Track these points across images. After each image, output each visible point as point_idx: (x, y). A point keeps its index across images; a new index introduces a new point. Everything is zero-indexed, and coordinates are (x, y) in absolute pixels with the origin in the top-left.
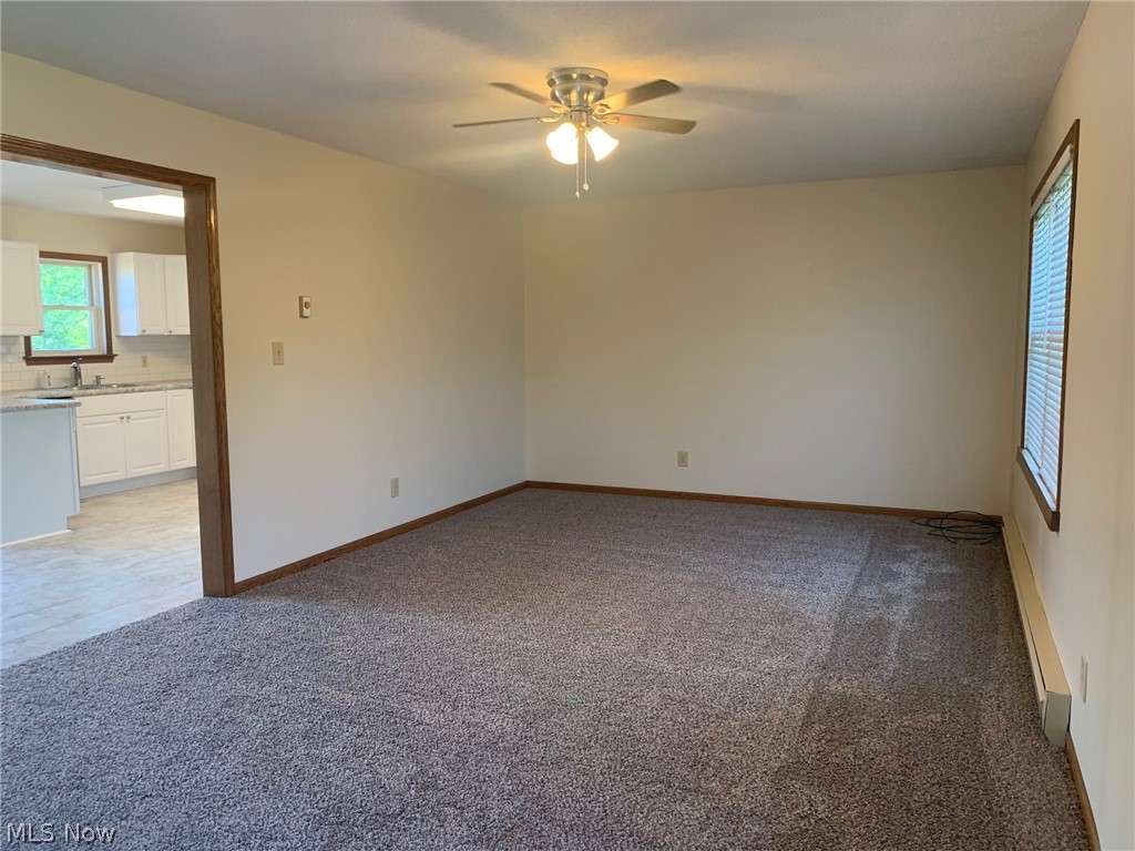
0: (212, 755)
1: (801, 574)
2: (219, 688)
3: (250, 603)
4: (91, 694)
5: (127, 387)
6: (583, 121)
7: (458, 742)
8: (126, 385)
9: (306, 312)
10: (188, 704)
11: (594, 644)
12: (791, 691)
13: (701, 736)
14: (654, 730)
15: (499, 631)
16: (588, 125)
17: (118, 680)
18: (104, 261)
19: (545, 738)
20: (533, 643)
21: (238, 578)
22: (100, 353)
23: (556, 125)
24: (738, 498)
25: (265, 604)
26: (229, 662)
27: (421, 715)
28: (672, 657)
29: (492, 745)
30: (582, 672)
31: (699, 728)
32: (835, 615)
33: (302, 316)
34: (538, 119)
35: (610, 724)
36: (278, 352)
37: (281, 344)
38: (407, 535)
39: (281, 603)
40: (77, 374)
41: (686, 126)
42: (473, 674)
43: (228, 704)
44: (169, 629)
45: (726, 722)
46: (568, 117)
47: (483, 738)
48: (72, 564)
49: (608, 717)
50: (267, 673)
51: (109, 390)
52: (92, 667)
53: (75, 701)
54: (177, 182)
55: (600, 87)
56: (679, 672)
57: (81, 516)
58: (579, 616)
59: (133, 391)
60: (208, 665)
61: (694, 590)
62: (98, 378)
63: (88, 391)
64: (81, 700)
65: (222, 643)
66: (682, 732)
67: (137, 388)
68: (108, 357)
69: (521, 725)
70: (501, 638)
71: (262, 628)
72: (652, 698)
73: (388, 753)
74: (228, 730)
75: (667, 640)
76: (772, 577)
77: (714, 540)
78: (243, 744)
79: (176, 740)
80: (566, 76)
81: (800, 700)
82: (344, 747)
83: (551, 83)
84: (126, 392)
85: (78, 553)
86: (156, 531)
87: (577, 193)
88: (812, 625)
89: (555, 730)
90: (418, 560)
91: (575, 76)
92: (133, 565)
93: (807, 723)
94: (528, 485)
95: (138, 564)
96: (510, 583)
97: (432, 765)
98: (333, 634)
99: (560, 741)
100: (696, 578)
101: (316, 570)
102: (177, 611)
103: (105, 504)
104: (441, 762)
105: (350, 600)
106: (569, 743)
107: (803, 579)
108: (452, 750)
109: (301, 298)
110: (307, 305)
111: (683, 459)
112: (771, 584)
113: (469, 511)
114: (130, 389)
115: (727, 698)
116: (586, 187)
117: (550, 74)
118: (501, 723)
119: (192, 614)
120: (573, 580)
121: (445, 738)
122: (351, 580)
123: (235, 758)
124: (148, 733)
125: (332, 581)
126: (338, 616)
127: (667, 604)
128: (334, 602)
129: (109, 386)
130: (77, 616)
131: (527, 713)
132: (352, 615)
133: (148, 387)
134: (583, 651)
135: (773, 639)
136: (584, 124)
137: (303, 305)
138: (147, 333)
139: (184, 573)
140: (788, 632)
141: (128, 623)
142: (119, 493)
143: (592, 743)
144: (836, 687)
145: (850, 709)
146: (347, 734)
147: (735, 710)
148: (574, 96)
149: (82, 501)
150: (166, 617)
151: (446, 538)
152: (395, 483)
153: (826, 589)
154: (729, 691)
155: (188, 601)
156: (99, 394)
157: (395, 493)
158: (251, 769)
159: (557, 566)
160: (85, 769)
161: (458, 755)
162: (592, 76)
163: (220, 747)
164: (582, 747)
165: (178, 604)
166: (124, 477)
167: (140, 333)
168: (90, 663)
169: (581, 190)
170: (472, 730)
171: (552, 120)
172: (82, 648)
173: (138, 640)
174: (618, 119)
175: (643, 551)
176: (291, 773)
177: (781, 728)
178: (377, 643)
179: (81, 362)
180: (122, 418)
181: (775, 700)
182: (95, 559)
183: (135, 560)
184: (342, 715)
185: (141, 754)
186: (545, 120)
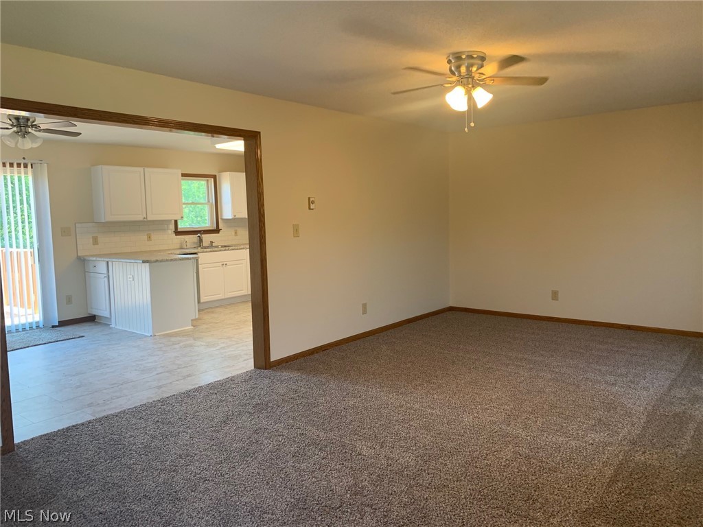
0: (243, 461)
1: (630, 377)
2: (253, 422)
3: (278, 374)
4: (188, 420)
5: (226, 247)
6: (469, 84)
7: (380, 469)
8: (225, 246)
9: (312, 206)
10: (235, 430)
11: (475, 415)
12: (605, 457)
13: (535, 482)
14: (505, 474)
15: (417, 402)
16: (473, 87)
17: (203, 413)
18: (214, 177)
19: (433, 471)
20: (436, 411)
21: (272, 359)
22: (213, 229)
23: (452, 88)
24: (593, 322)
25: (286, 375)
26: (261, 408)
27: (361, 449)
28: (526, 427)
29: (400, 473)
30: (465, 432)
31: (536, 475)
32: (650, 408)
33: (310, 209)
34: (442, 85)
35: (476, 467)
36: (296, 230)
37: (298, 225)
38: (371, 337)
39: (294, 375)
40: (201, 240)
41: (542, 81)
42: (396, 427)
43: (256, 432)
44: (233, 386)
45: (555, 474)
46: (460, 83)
47: (395, 468)
48: (191, 346)
49: (476, 462)
50: (280, 416)
51: (216, 249)
52: (191, 405)
53: (180, 423)
54: (240, 136)
55: (480, 62)
56: (529, 438)
57: (199, 319)
58: (469, 396)
59: (228, 250)
60: (249, 409)
61: (550, 384)
62: (211, 242)
63: (205, 250)
64: (183, 423)
65: (259, 396)
66: (523, 477)
67: (231, 248)
68: (217, 231)
69: (420, 462)
70: (417, 406)
71: (282, 389)
72: (507, 453)
73: (338, 471)
74: (253, 448)
75: (524, 417)
76: (608, 378)
77: (571, 351)
78: (260, 456)
79: (226, 450)
80: (458, 57)
81: (610, 464)
82: (314, 464)
83: (449, 62)
84: (225, 250)
85: (194, 340)
86: (237, 329)
87: (466, 129)
88: (630, 413)
89: (441, 468)
90: (375, 353)
91: (464, 57)
92: (221, 348)
93: (614, 480)
94: (451, 309)
95: (224, 347)
96: (429, 371)
97: (362, 481)
98: (320, 395)
99: (442, 474)
100: (553, 375)
101: (317, 356)
102: (238, 376)
103: (213, 312)
104: (368, 479)
105: (333, 375)
106: (448, 477)
107: (631, 381)
108: (376, 473)
109: (309, 198)
110: (313, 202)
111: (555, 295)
112: (606, 383)
113: (411, 325)
114: (227, 248)
115: (559, 458)
116: (472, 125)
117: (449, 56)
118: (408, 459)
119: (247, 378)
120: (470, 373)
121: (372, 465)
122: (335, 363)
123: (254, 464)
124: (213, 445)
125: (324, 363)
126: (324, 384)
127: (529, 392)
128: (324, 376)
129: (217, 247)
130: (189, 376)
131: (425, 454)
132: (332, 385)
133: (236, 248)
134: (467, 419)
135: (600, 420)
136: (470, 86)
137: (310, 202)
138: (237, 217)
139: (247, 354)
140: (611, 417)
141: (212, 381)
142: (221, 306)
143: (462, 478)
144: (640, 458)
145: (647, 474)
146: (317, 456)
147: (563, 466)
148: (463, 69)
149: (199, 311)
150: (232, 379)
151: (394, 340)
152: (364, 306)
153: (645, 388)
154: (561, 453)
155: (245, 371)
156: (211, 251)
157: (365, 312)
158: (261, 471)
159: (460, 363)
160: (179, 461)
161: (379, 476)
162: (475, 56)
163: (248, 457)
164: (455, 479)
165: (240, 372)
166: (223, 298)
167: (233, 217)
168: (190, 402)
169: (469, 127)
170: (390, 462)
171: (450, 85)
172: (187, 394)
173: (216, 391)
174: (493, 80)
175: (520, 356)
176: (283, 476)
177: (593, 482)
178: (344, 403)
179: (203, 234)
180: (223, 265)
181: (593, 462)
182: (202, 343)
183: (223, 345)
184: (316, 444)
185: (207, 456)
186: (447, 85)
